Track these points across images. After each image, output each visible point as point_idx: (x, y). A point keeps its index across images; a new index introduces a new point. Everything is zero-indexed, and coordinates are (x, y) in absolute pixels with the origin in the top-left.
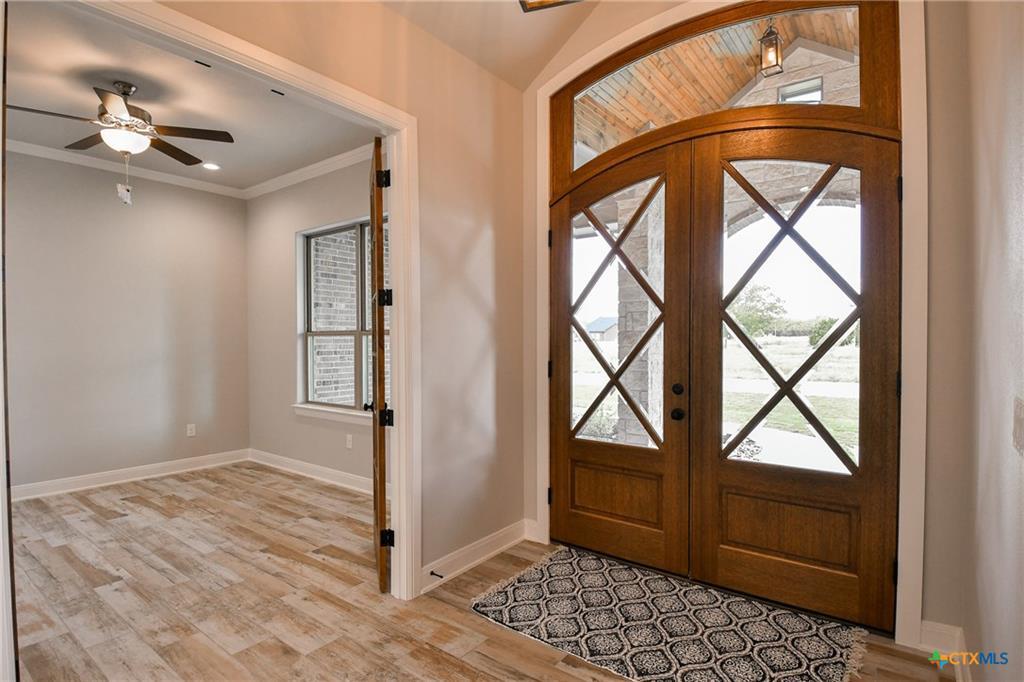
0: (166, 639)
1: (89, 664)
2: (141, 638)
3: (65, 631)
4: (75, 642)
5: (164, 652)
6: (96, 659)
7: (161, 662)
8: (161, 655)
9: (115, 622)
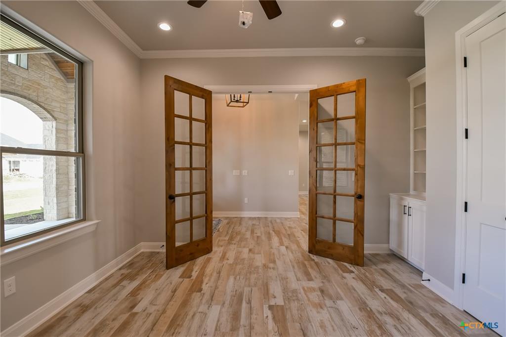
0: (271, 265)
1: (293, 267)
2: (278, 269)
3: (299, 282)
4: (296, 276)
5: (274, 262)
6: (291, 267)
7: (277, 260)
8: (275, 261)
9: (282, 278)
